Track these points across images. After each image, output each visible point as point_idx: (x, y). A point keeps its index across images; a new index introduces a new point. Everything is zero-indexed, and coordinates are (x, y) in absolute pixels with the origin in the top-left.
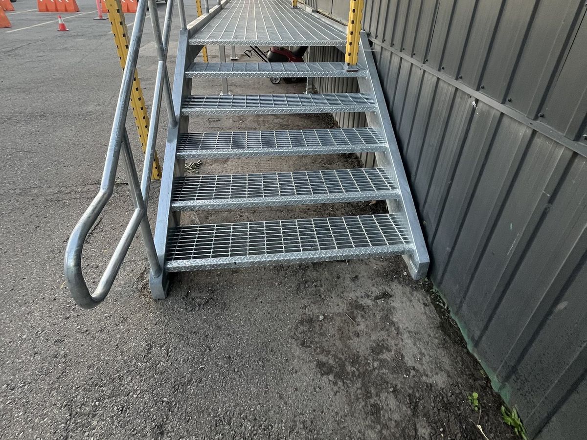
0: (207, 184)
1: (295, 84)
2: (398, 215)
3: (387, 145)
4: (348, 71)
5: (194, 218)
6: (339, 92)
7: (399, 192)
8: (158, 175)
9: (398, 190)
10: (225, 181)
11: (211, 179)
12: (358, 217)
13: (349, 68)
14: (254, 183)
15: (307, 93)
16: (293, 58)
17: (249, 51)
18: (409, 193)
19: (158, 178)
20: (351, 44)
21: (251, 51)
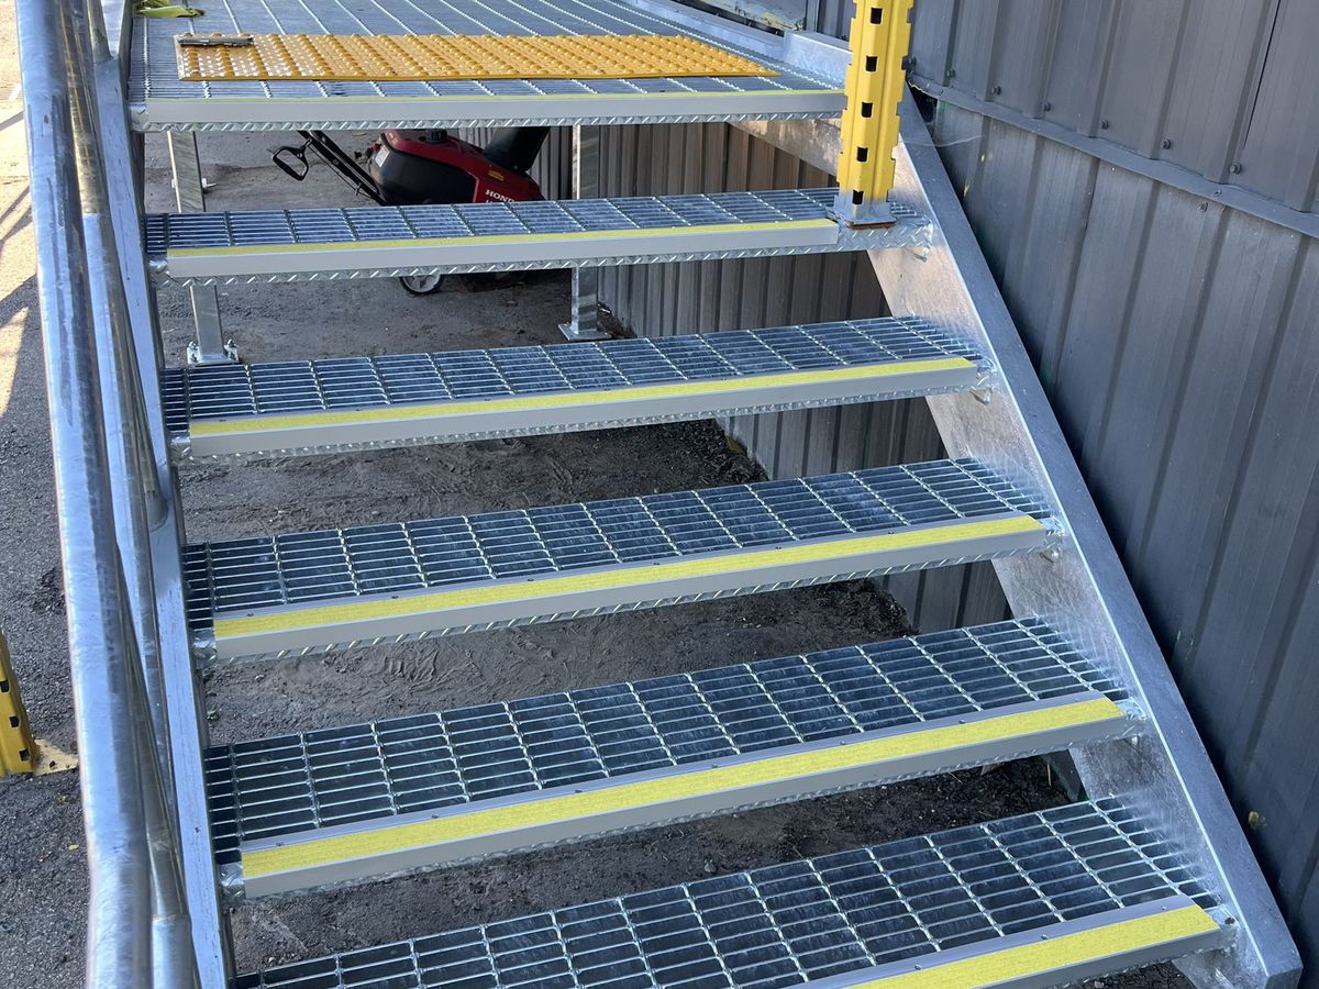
0: (342, 770)
1: (509, 292)
2: (1139, 801)
3: (1063, 526)
4: (855, 227)
5: (265, 924)
6: (768, 321)
7: (1140, 707)
8: (23, 755)
9: (1132, 700)
10: (417, 745)
11: (351, 744)
12: (984, 827)
13: (859, 216)
14: (549, 735)
15: (574, 328)
16: (492, 174)
17: (294, 151)
18: (1177, 707)
19: (26, 766)
20: (867, 110)
21: (302, 150)
